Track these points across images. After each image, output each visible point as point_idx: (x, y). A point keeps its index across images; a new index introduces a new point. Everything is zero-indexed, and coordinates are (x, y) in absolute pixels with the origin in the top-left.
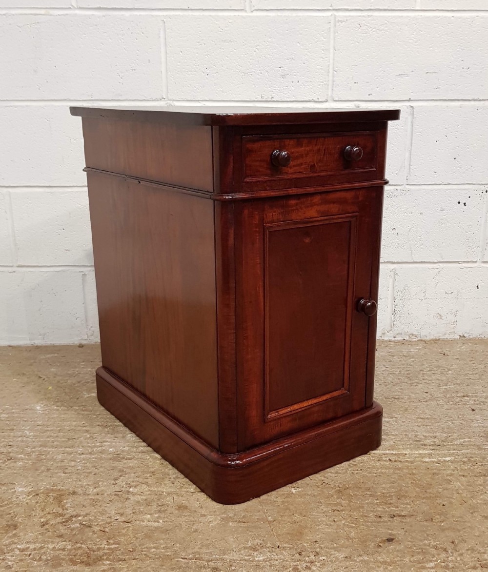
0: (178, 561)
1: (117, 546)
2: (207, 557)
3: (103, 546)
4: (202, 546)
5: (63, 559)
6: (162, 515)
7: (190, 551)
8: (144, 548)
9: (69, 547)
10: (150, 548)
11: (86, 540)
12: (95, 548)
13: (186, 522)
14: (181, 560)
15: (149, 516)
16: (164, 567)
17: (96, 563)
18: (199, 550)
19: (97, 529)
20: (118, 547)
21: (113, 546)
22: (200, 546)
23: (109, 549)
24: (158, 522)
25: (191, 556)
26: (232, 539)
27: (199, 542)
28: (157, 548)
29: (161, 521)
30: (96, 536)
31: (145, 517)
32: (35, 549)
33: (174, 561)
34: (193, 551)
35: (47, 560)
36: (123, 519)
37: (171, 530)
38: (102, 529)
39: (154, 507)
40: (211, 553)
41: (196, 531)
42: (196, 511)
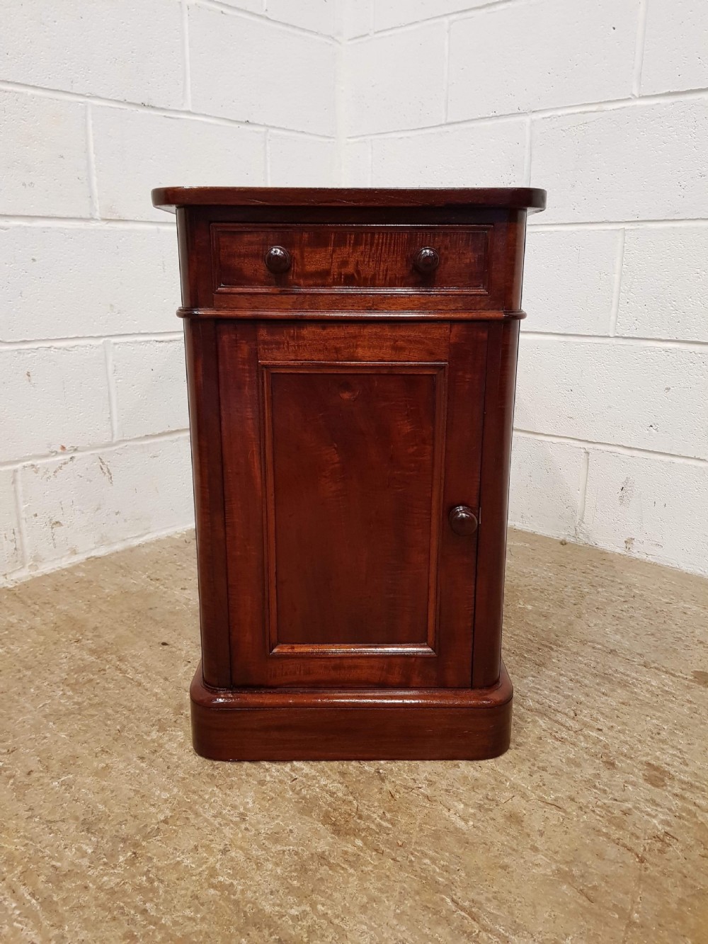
0: (443, 900)
1: (390, 826)
2: (487, 922)
3: (375, 816)
4: (495, 898)
5: (320, 807)
6: (479, 815)
7: (472, 895)
8: (418, 851)
9: (340, 794)
10: (426, 855)
11: (363, 796)
12: (365, 813)
13: (503, 844)
14: (448, 900)
15: (462, 806)
16: (417, 898)
17: (347, 834)
18: (483, 902)
19: (388, 786)
20: (389, 829)
21: (385, 824)
22: (490, 896)
23: (379, 825)
24: (466, 821)
25: (467, 904)
26: (546, 915)
27: (495, 889)
28: (433, 860)
29: (471, 823)
30: (379, 796)
31: (456, 804)
32: (306, 776)
33: (437, 897)
34: (476, 898)
35: (304, 798)
36: (429, 792)
37: (472, 844)
38: (393, 792)
39: (478, 797)
40: (496, 917)
41: (505, 867)
42: (529, 835)
